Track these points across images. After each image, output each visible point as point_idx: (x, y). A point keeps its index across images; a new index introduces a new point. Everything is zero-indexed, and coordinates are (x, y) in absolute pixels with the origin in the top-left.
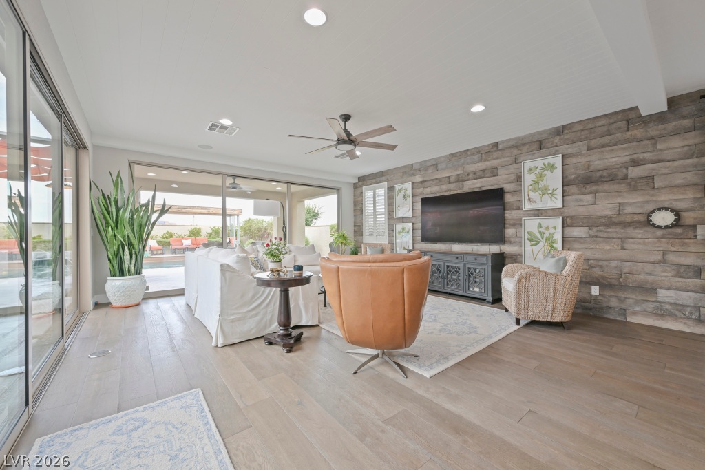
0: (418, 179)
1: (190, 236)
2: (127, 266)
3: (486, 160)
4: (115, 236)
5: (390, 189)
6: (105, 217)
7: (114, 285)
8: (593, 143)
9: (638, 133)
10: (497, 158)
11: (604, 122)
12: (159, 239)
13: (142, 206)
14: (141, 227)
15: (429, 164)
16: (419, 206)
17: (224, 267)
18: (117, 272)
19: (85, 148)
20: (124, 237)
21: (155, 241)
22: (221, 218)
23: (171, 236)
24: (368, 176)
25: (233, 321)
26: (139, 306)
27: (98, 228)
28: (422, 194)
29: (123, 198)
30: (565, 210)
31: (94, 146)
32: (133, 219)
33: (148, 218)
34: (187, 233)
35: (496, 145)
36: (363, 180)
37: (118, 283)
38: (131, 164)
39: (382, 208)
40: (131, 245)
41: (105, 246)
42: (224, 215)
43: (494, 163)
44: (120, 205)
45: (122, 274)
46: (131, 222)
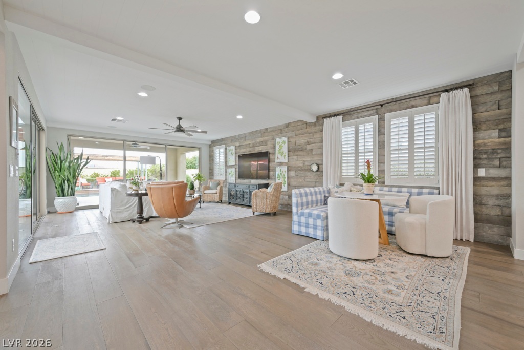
0: (238, 144)
1: (111, 176)
2: (66, 191)
3: (263, 137)
4: (60, 176)
5: (226, 149)
6: (54, 166)
7: (59, 202)
8: (297, 132)
9: (309, 130)
10: (267, 136)
11: (300, 124)
12: (88, 178)
13: (75, 159)
14: (74, 171)
15: (242, 136)
16: (237, 158)
17: (113, 190)
18: (61, 195)
19: (43, 130)
20: (65, 176)
21: (85, 180)
22: (123, 162)
23: (98, 176)
24: (216, 140)
25: (117, 212)
26: (73, 213)
27: (50, 172)
28: (239, 152)
29: (64, 156)
30: (289, 163)
31: (47, 127)
32: (70, 167)
33: (79, 166)
34: (110, 174)
35: (267, 129)
36: (214, 143)
37: (61, 200)
38: (69, 136)
39: (222, 159)
40: (68, 180)
41: (54, 181)
42: (125, 160)
43: (266, 138)
44: (62, 159)
45: (64, 195)
46: (69, 168)
